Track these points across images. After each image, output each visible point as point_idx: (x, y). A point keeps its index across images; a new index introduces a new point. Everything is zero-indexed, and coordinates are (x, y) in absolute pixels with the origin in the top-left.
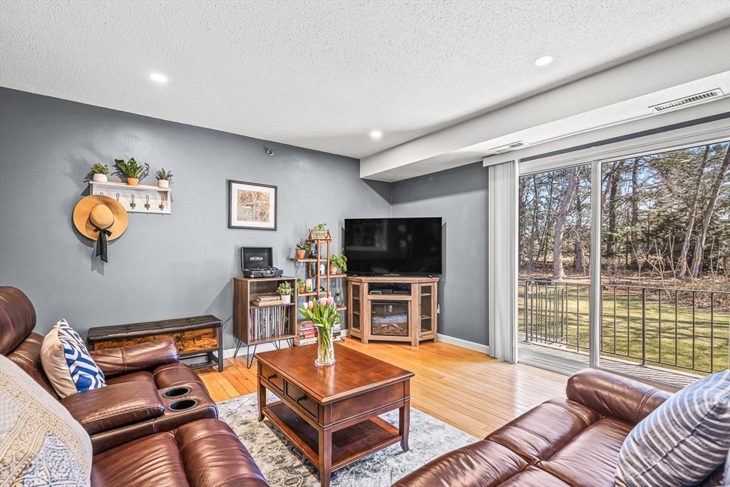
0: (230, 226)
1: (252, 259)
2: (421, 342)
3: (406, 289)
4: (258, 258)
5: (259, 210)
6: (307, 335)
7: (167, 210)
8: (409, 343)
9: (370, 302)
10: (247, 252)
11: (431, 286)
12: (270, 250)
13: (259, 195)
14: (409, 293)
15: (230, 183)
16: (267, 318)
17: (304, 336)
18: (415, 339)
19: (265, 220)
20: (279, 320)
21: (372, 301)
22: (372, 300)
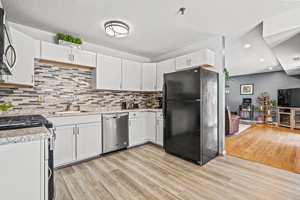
0: (241, 94)
1: (246, 101)
2: (294, 129)
3: (289, 111)
4: (248, 101)
5: (248, 90)
7: (229, 92)
8: (290, 128)
10: (244, 99)
12: (251, 99)
13: (248, 87)
14: (290, 112)
15: (241, 85)
16: (245, 114)
17: (258, 120)
18: (292, 127)
19: (250, 92)
20: (249, 114)
21: (281, 114)
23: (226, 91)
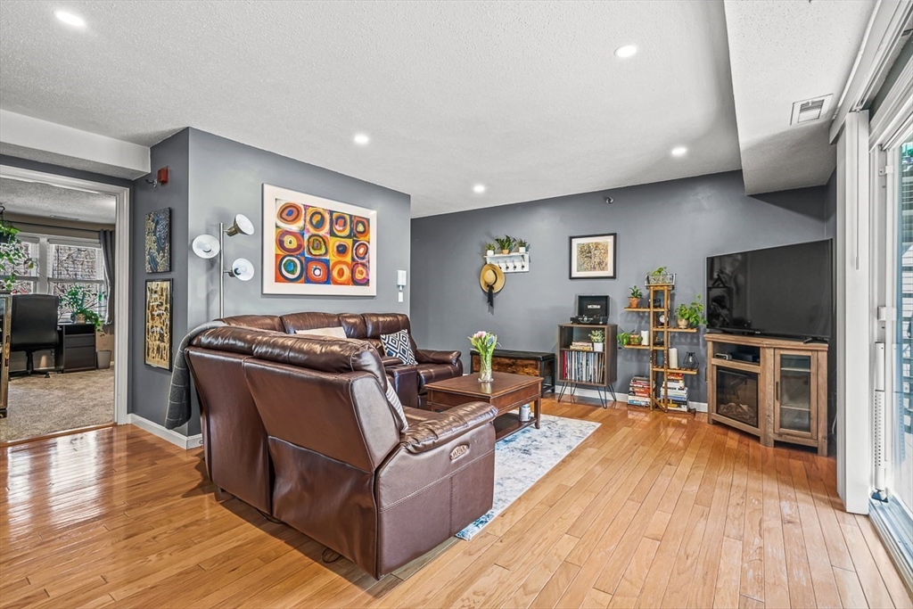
0: (571, 277)
1: (589, 307)
2: (777, 444)
4: (595, 307)
5: (597, 260)
6: (638, 392)
7: (526, 269)
8: (757, 438)
9: (715, 367)
10: (583, 300)
11: (810, 357)
12: (607, 298)
13: (597, 245)
14: (757, 361)
15: (571, 238)
16: (584, 363)
17: (634, 392)
18: (765, 434)
19: (603, 269)
20: (596, 367)
22: (717, 366)
23: (516, 264)
